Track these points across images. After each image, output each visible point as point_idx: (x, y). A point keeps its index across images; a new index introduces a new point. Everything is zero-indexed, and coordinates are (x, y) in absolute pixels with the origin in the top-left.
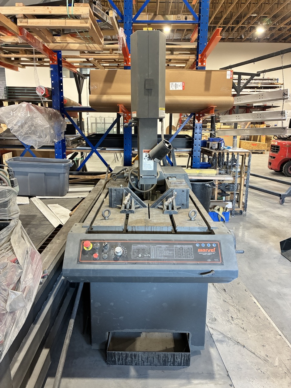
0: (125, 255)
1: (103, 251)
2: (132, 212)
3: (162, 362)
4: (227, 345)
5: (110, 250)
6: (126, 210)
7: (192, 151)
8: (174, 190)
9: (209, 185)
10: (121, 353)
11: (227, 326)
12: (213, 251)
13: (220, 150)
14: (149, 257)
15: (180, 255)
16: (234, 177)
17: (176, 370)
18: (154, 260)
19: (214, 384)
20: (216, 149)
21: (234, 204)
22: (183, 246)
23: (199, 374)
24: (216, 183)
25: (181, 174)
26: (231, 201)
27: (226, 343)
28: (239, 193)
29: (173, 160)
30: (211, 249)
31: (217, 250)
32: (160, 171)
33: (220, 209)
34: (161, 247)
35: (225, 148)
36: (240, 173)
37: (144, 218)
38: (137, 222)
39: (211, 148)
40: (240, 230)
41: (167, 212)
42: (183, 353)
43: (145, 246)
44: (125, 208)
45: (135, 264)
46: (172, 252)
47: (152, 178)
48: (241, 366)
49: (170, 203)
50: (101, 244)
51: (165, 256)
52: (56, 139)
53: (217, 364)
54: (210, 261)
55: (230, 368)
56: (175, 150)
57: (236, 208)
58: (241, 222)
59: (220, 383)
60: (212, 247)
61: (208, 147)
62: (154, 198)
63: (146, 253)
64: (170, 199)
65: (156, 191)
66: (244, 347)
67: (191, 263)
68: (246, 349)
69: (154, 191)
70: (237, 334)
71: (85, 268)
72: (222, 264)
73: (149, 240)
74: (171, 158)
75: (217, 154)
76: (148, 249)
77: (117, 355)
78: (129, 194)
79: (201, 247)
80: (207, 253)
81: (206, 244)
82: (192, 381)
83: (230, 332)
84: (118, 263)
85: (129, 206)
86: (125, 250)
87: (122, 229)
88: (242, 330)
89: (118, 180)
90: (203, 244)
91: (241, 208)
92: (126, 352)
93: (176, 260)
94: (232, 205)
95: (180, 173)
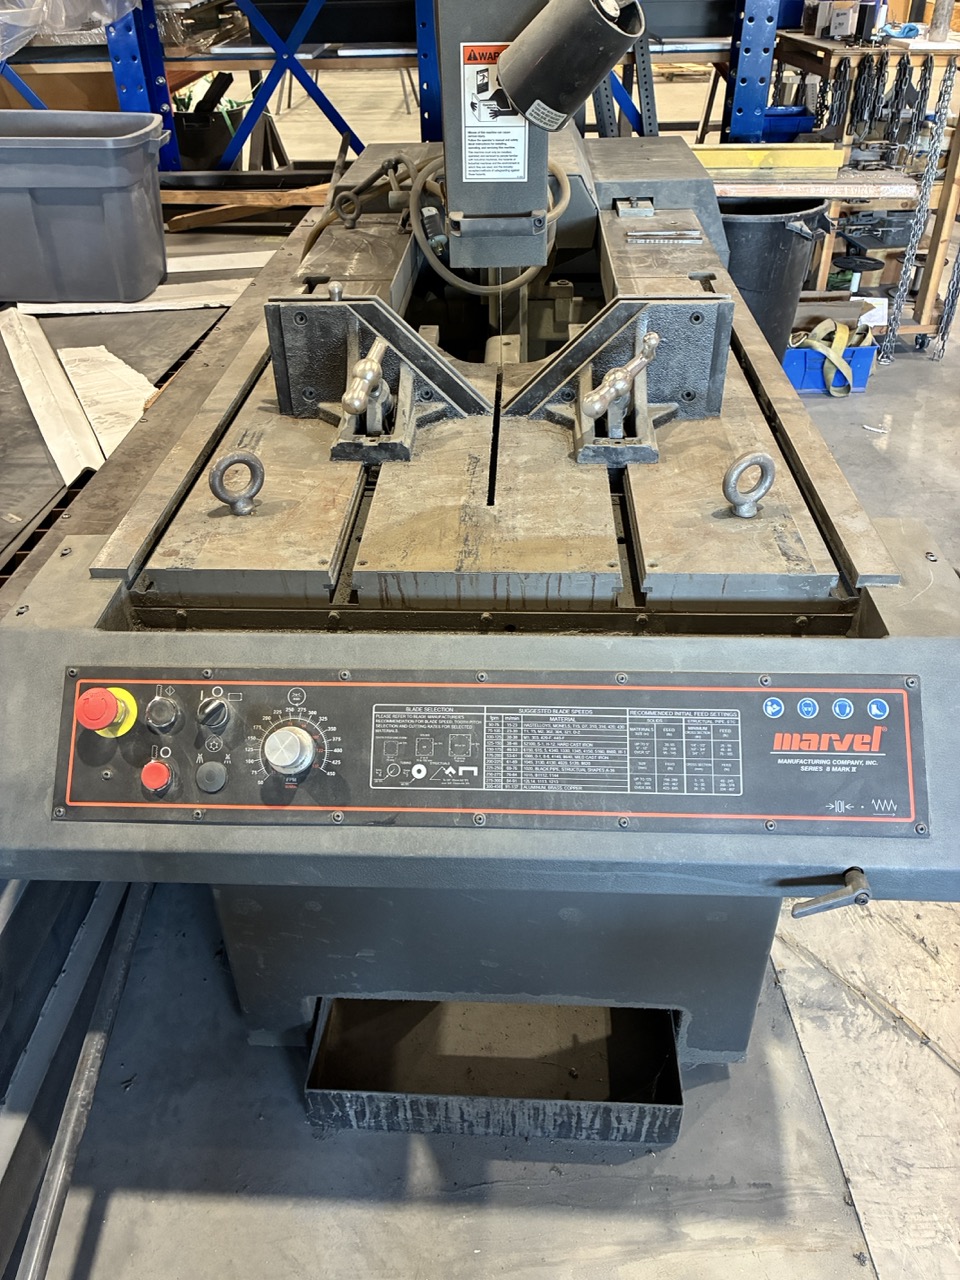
0: (329, 767)
1: (199, 742)
2: (399, 454)
3: (551, 1128)
4: (847, 1031)
5: (239, 739)
6: (360, 446)
7: (733, 54)
8: (640, 315)
9: (806, 229)
10: (369, 1097)
11: (847, 925)
12: (867, 749)
13: (871, 42)
14: (476, 781)
15: (662, 768)
16: (918, 177)
17: (615, 1164)
18: (504, 800)
19: (783, 1247)
20: (847, 40)
21: (899, 308)
22: (682, 714)
23: (714, 1187)
24: (832, 214)
25: (681, 183)
26: (887, 292)
27: (841, 1019)
28: (926, 252)
29: (643, 97)
30: (858, 737)
31: (891, 743)
32: (576, 171)
33: (837, 337)
34: (547, 719)
35: (893, 32)
36: (947, 157)
37: (463, 500)
38: (414, 534)
39: (826, 34)
40: (914, 427)
41: (597, 453)
42: (648, 1107)
43: (447, 710)
44: (361, 427)
45: (390, 822)
46: (612, 752)
47: (519, 233)
48: (909, 1152)
49: (618, 396)
50: (188, 696)
51: (572, 779)
52: (102, 11)
53: (800, 1136)
54: (847, 813)
55: (856, 1160)
56: (652, 48)
57: (906, 322)
58: (919, 391)
59: (811, 1240)
60: (862, 723)
61: (810, 31)
62: (540, 318)
63: (458, 758)
64: (619, 375)
65: (554, 284)
66: (925, 1041)
67: (726, 825)
68: (933, 1055)
69: (542, 283)
70: (894, 969)
71: (99, 844)
72: (920, 832)
73: (473, 676)
74: (635, 87)
75: (854, 62)
76: (466, 731)
77: (350, 1101)
78: (380, 345)
79: (791, 723)
80: (832, 758)
81: (826, 701)
82: (685, 1230)
83: (860, 957)
84: (289, 819)
85: (379, 416)
86: (329, 735)
87: (325, 586)
88: (918, 952)
89: (367, 225)
90: (808, 700)
91: (925, 326)
92: (393, 1095)
93: (637, 803)
94: (886, 311)
95: (676, 179)
